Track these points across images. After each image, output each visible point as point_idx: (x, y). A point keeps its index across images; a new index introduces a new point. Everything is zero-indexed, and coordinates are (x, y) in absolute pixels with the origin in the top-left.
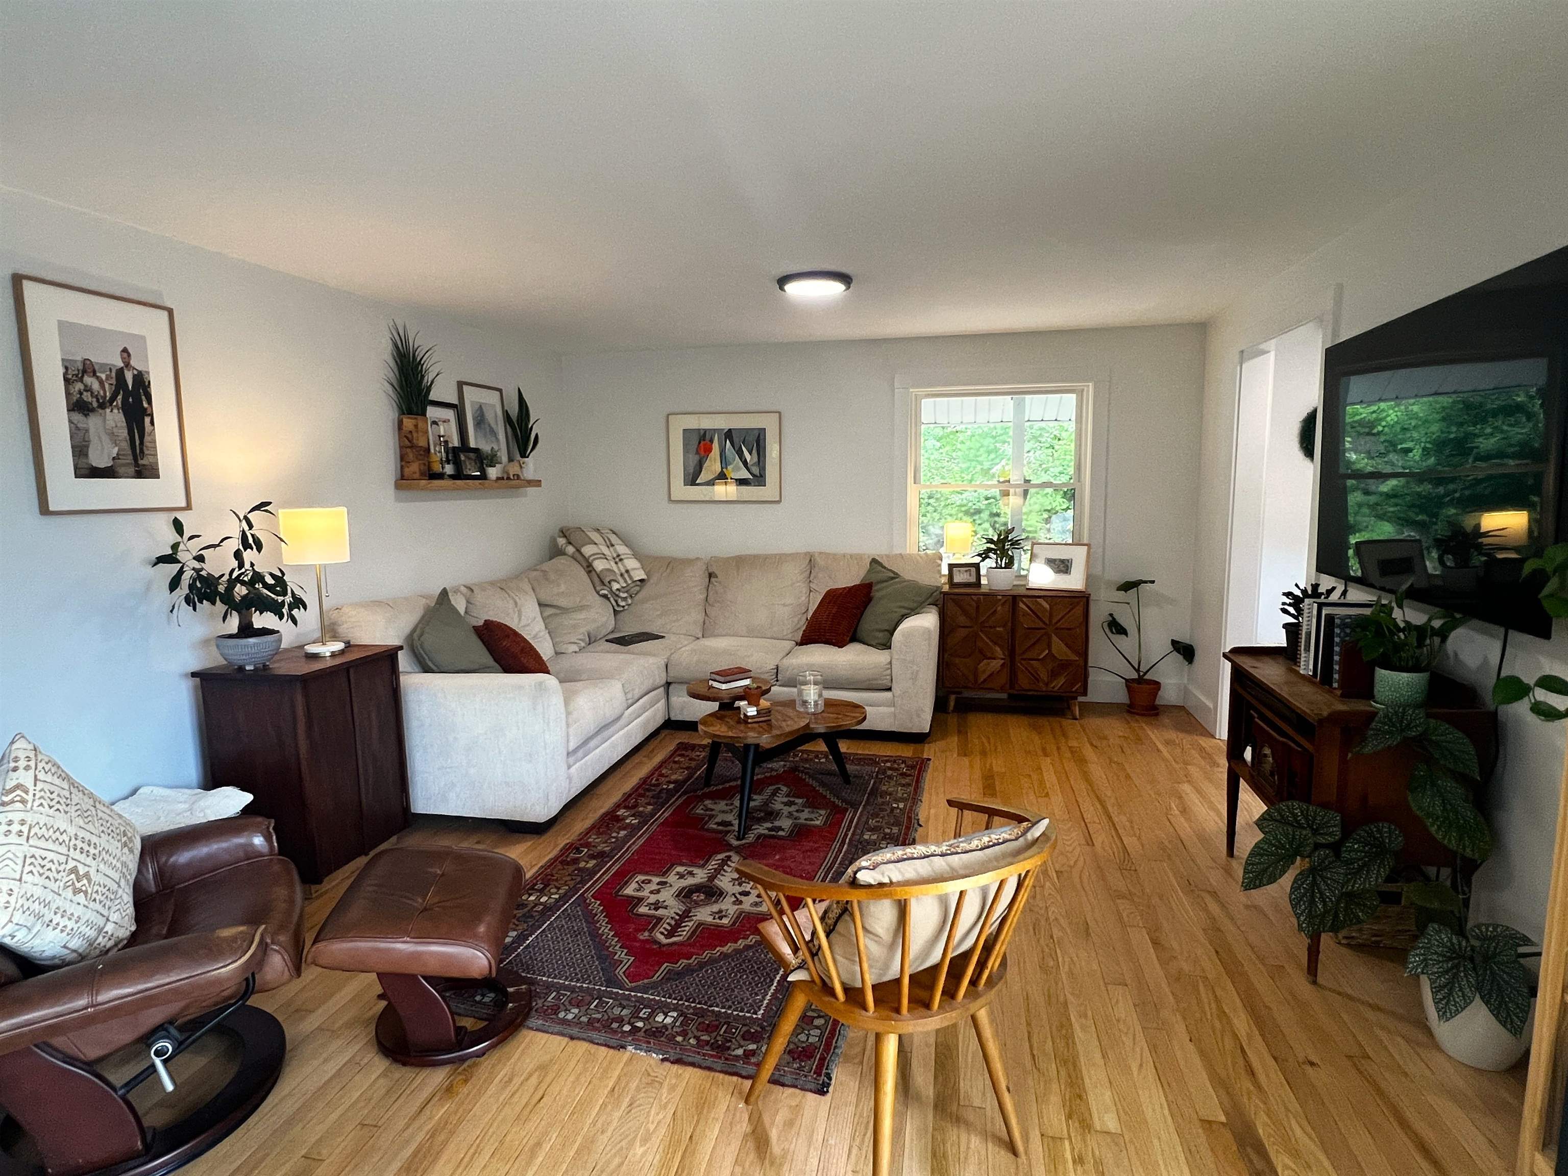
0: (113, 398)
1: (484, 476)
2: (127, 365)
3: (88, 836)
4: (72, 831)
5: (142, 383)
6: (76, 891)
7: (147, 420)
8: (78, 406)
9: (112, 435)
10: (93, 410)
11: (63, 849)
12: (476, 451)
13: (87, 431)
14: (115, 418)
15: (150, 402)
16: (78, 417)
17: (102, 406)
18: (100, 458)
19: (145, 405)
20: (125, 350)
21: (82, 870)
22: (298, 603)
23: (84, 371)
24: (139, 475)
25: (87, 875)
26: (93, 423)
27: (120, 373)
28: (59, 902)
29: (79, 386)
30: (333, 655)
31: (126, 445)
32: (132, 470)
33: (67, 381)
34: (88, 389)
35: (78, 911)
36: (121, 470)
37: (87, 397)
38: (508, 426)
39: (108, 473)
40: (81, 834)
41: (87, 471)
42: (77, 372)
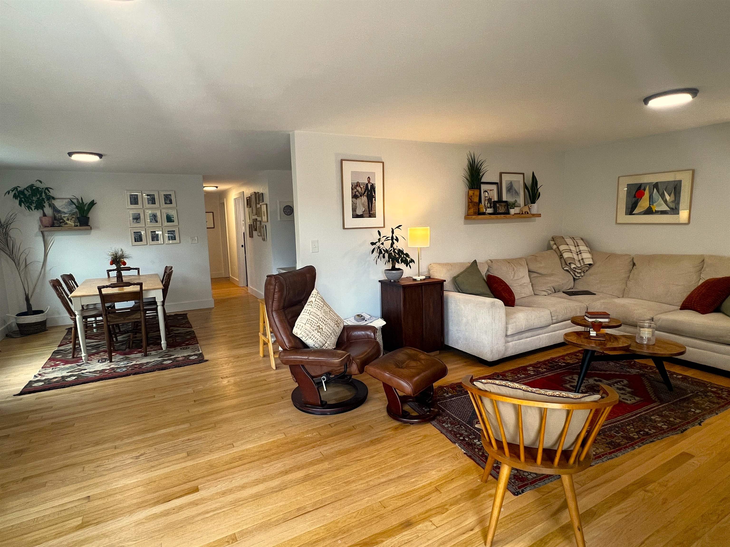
0: (364, 193)
1: (508, 213)
2: (369, 182)
3: (325, 318)
4: (321, 316)
5: (373, 187)
6: (318, 332)
7: (374, 199)
8: (355, 196)
9: (363, 204)
10: (358, 197)
11: (317, 320)
12: (506, 202)
13: (356, 204)
14: (364, 199)
15: (375, 194)
16: (354, 199)
17: (361, 196)
18: (359, 212)
19: (373, 194)
20: (369, 178)
21: (321, 327)
22: (412, 261)
23: (357, 186)
24: (370, 217)
26: (358, 201)
27: (367, 185)
28: (313, 333)
29: (356, 190)
30: (421, 280)
31: (367, 207)
32: (368, 215)
33: (352, 189)
34: (358, 191)
35: (318, 337)
36: (365, 215)
37: (357, 193)
38: (526, 190)
39: (361, 216)
40: (323, 317)
41: (356, 216)
42: (355, 186)
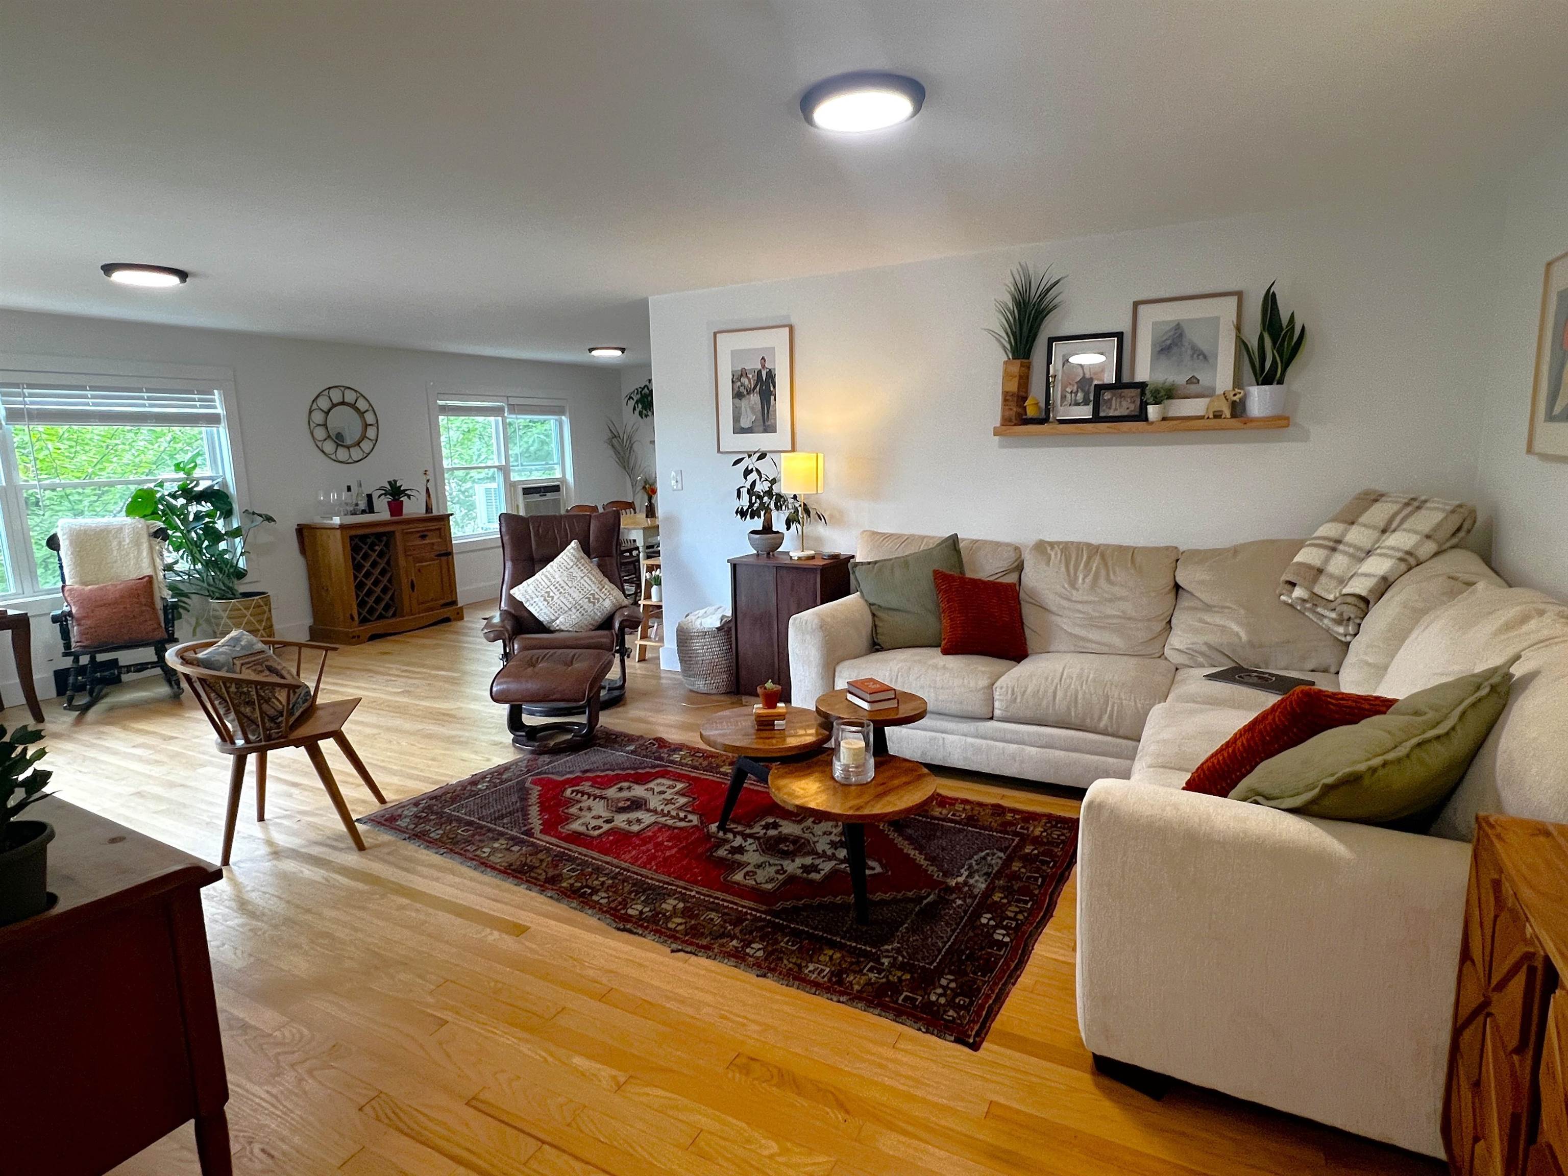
0: (755, 388)
2: (764, 366)
3: (564, 585)
4: (558, 579)
6: (545, 600)
8: (738, 395)
9: (752, 409)
10: (744, 396)
11: (549, 584)
12: (1142, 386)
13: (741, 408)
14: (755, 398)
16: (737, 400)
17: (749, 393)
18: (745, 423)
20: (763, 358)
21: (552, 594)
23: (742, 375)
24: (765, 431)
25: (553, 598)
26: (744, 403)
27: (760, 372)
28: (536, 600)
29: (739, 384)
31: (760, 415)
32: (761, 428)
34: (742, 385)
35: (543, 607)
36: (756, 429)
37: (742, 389)
39: (749, 430)
40: (561, 582)
41: (739, 430)
42: (738, 376)
